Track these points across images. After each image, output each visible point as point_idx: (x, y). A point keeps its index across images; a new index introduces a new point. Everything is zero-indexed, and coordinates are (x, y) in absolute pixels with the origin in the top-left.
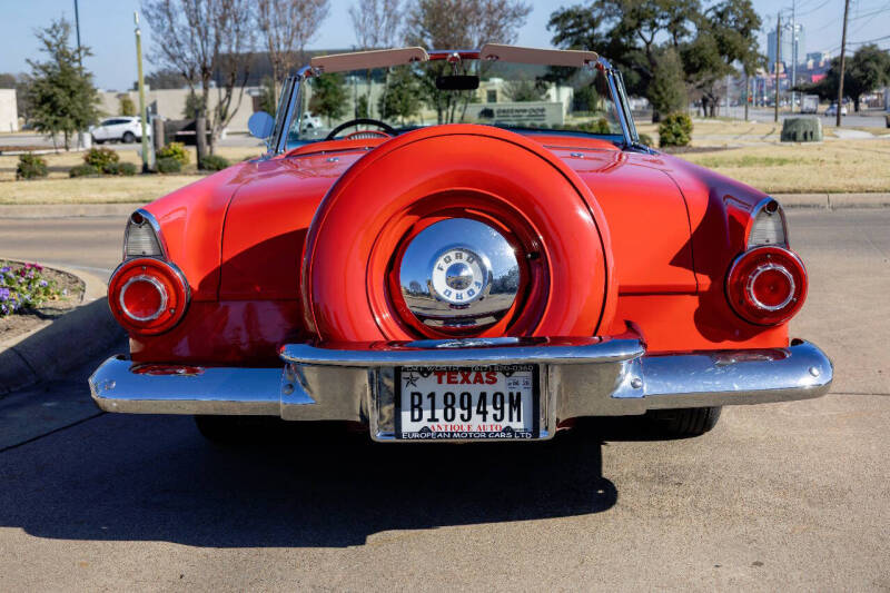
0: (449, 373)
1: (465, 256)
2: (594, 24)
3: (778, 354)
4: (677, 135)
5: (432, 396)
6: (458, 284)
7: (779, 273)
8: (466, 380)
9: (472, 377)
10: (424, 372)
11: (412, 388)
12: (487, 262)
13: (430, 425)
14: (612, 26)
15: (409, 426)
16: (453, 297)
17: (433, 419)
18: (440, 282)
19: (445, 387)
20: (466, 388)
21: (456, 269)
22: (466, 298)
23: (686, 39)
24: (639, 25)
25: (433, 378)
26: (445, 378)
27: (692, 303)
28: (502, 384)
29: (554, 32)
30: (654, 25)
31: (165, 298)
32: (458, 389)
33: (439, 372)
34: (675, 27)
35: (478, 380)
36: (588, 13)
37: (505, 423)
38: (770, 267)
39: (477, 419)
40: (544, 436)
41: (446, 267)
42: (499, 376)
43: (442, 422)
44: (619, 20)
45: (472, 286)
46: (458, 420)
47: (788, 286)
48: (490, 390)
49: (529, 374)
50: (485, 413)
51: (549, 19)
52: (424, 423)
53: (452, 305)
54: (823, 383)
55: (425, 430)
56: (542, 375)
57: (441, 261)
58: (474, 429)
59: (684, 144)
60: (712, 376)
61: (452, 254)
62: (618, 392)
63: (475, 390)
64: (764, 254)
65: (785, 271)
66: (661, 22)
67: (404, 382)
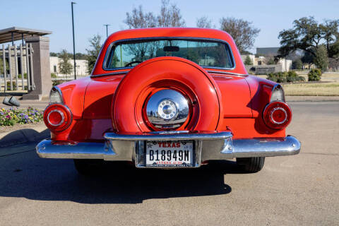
0: (163, 143)
1: (170, 102)
2: (296, 36)
3: (282, 139)
4: (315, 77)
5: (157, 151)
6: (167, 112)
7: (282, 111)
8: (169, 146)
9: (171, 145)
10: (154, 142)
11: (150, 149)
12: (177, 105)
13: (156, 162)
14: (304, 37)
15: (149, 162)
16: (165, 117)
17: (157, 160)
18: (160, 112)
19: (162, 149)
20: (169, 149)
21: (166, 107)
22: (170, 118)
23: (332, 42)
24: (313, 37)
25: (158, 145)
26: (162, 145)
27: (253, 121)
28: (182, 147)
29: (281, 39)
30: (319, 36)
31: (63, 118)
32: (166, 149)
33: (159, 143)
34: (328, 37)
35: (174, 146)
36: (294, 32)
37: (183, 161)
38: (278, 108)
39: (173, 160)
40: (197, 166)
41: (163, 106)
42: (181, 144)
43: (161, 161)
44: (306, 35)
45: (172, 113)
46: (166, 160)
47: (285, 115)
48: (178, 149)
49: (192, 144)
50: (176, 158)
51: (279, 34)
52: (154, 161)
53: (165, 120)
54: (297, 149)
55: (155, 163)
56: (196, 144)
57: (161, 104)
58: (172, 163)
59: (318, 80)
60: (258, 146)
61: (165, 102)
62: (223, 151)
63: (173, 149)
64: (276, 104)
65: (283, 110)
66: (322, 36)
67: (147, 147)
